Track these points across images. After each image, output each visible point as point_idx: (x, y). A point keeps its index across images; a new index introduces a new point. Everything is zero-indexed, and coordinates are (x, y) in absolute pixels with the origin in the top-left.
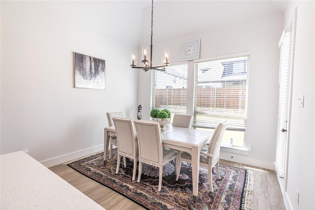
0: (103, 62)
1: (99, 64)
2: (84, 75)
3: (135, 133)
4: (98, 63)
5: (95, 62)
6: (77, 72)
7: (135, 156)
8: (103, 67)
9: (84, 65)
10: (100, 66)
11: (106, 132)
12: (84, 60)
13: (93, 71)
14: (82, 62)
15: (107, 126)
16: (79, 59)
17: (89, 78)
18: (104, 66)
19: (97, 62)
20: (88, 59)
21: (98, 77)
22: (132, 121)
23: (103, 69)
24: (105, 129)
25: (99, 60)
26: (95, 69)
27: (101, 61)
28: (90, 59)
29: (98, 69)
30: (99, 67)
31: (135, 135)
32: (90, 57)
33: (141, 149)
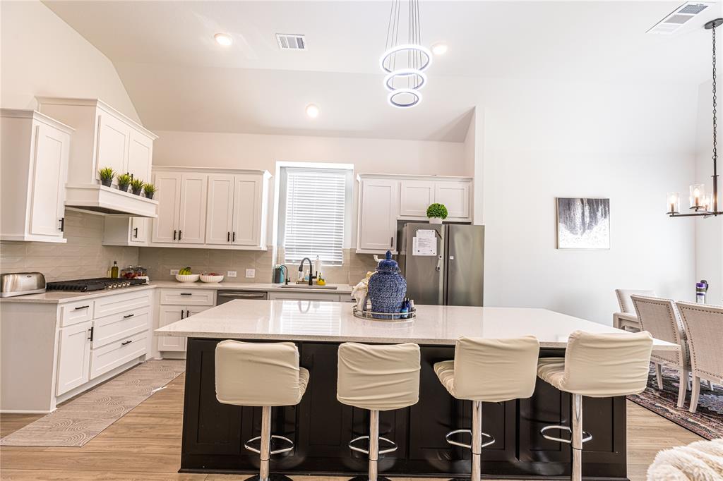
0: (604, 202)
1: (597, 206)
2: (572, 229)
3: (680, 324)
4: (595, 207)
5: (590, 206)
6: (561, 226)
7: (682, 365)
8: (605, 211)
9: (572, 214)
10: (600, 210)
11: (617, 321)
12: (572, 206)
13: (587, 220)
14: (569, 209)
15: (619, 311)
16: (565, 205)
17: (580, 232)
18: (607, 209)
19: (593, 205)
20: (579, 204)
21: (595, 228)
22: (672, 303)
23: (606, 213)
24: (614, 315)
25: (597, 201)
26: (591, 217)
27: (601, 202)
28: (583, 203)
29: (595, 215)
30: (598, 211)
31: (680, 329)
32: (582, 200)
33: (696, 353)
